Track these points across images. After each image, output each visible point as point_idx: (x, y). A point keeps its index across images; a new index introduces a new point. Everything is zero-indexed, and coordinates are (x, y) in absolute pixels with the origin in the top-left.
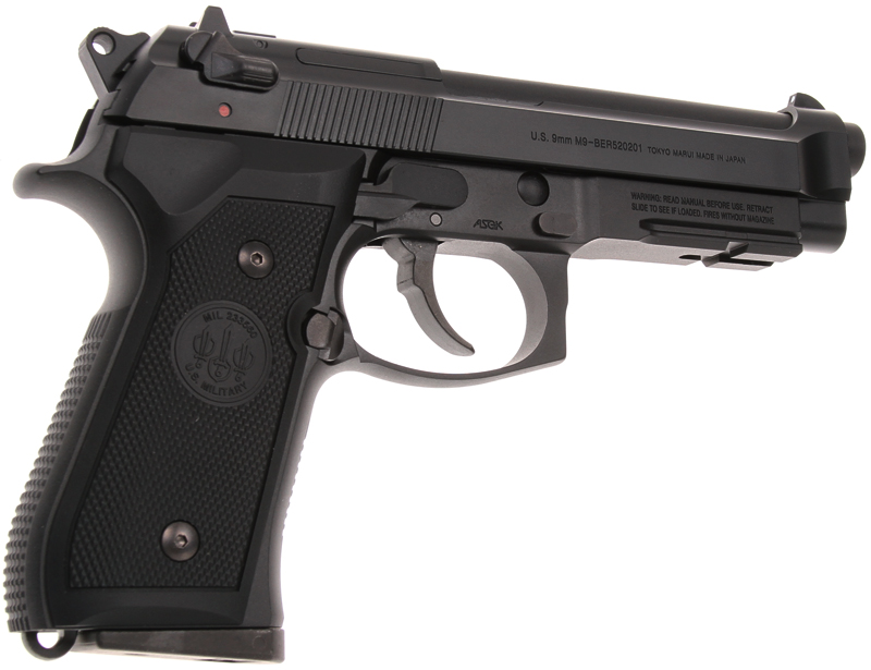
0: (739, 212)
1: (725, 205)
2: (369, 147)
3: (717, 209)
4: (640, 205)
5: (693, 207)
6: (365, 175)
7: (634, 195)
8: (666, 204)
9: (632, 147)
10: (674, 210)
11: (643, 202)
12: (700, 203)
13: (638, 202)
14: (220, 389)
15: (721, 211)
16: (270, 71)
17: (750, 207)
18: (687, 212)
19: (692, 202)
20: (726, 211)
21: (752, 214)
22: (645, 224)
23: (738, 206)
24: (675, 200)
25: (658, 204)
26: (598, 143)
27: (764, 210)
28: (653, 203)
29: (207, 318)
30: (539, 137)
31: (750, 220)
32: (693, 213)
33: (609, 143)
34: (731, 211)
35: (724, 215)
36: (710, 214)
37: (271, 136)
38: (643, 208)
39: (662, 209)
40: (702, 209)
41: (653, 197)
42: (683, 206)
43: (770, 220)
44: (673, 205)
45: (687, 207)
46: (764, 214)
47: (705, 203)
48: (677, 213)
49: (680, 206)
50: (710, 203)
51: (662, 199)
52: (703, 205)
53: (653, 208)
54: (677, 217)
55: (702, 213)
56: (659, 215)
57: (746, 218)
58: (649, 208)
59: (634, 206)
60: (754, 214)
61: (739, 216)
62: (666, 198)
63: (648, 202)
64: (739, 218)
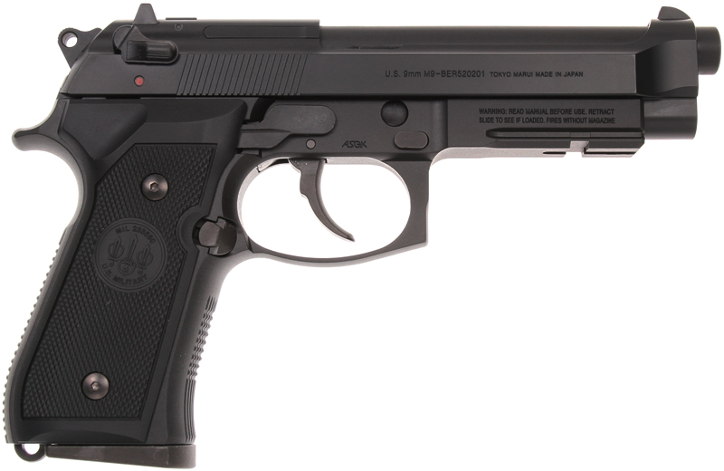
0: (582, 116)
1: (568, 111)
2: (251, 96)
3: (560, 115)
4: (487, 119)
5: (536, 116)
6: (248, 117)
7: (481, 111)
8: (511, 116)
9: (475, 74)
10: (518, 120)
11: (490, 115)
12: (544, 112)
13: (486, 116)
14: (127, 280)
15: (563, 116)
16: (167, 50)
17: (591, 111)
18: (531, 121)
19: (536, 111)
20: (567, 116)
21: (594, 116)
22: (489, 133)
23: (581, 111)
24: (520, 111)
25: (503, 116)
27: (606, 112)
28: (499, 115)
29: (118, 231)
30: (392, 74)
31: (591, 121)
32: (537, 120)
33: (454, 73)
34: (573, 116)
35: (566, 120)
36: (552, 120)
37: (175, 96)
38: (490, 120)
39: (507, 120)
40: (544, 117)
41: (498, 111)
42: (527, 116)
43: (612, 120)
44: (518, 116)
45: (532, 116)
46: (605, 116)
47: (548, 112)
48: (521, 122)
49: (525, 116)
50: (553, 111)
51: (508, 112)
52: (546, 113)
53: (499, 120)
54: (520, 125)
55: (545, 120)
56: (504, 125)
57: (587, 120)
58: (495, 120)
59: (481, 120)
60: (595, 116)
61: (580, 119)
62: (512, 111)
63: (494, 116)
64: (581, 121)
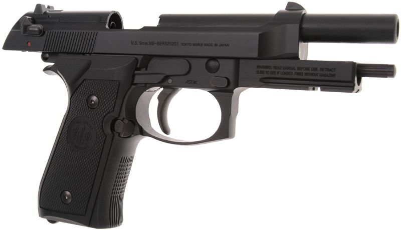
0: (316, 72)
1: (308, 69)
3: (302, 71)
4: (261, 71)
5: (289, 71)
6: (138, 67)
7: (258, 67)
8: (275, 70)
10: (278, 73)
11: (262, 70)
13: (260, 70)
15: (304, 72)
17: (322, 69)
18: (285, 73)
19: (289, 68)
20: (307, 72)
22: (262, 80)
23: (315, 69)
24: (279, 68)
25: (270, 70)
26: (159, 43)
27: (330, 70)
28: (268, 70)
31: (321, 75)
32: (289, 74)
34: (311, 72)
35: (306, 74)
36: (298, 74)
38: (262, 72)
39: (272, 73)
40: (293, 71)
41: (267, 67)
42: (283, 71)
43: (333, 76)
44: (278, 70)
45: (286, 71)
46: (330, 72)
47: (296, 68)
48: (280, 74)
50: (299, 69)
51: (272, 68)
52: (294, 69)
53: (267, 72)
54: (279, 76)
55: (294, 74)
56: (270, 76)
57: (319, 75)
58: (265, 72)
59: (258, 72)
60: (323, 73)
61: (315, 74)
62: (275, 67)
63: (265, 70)
64: (315, 75)
